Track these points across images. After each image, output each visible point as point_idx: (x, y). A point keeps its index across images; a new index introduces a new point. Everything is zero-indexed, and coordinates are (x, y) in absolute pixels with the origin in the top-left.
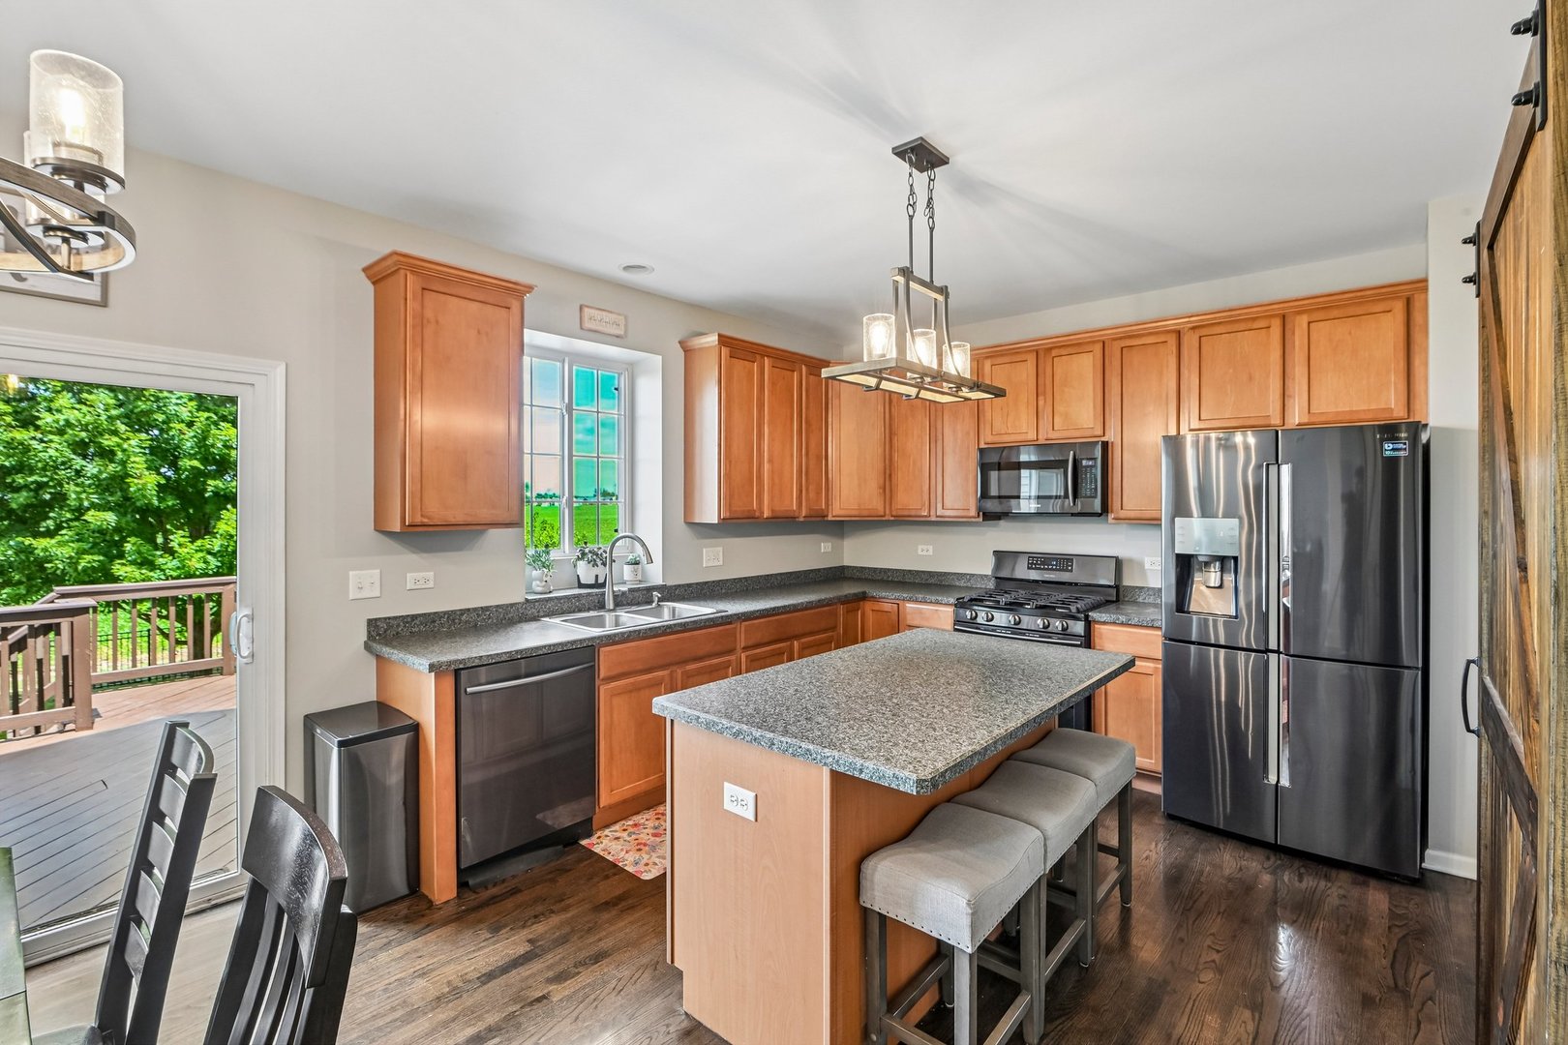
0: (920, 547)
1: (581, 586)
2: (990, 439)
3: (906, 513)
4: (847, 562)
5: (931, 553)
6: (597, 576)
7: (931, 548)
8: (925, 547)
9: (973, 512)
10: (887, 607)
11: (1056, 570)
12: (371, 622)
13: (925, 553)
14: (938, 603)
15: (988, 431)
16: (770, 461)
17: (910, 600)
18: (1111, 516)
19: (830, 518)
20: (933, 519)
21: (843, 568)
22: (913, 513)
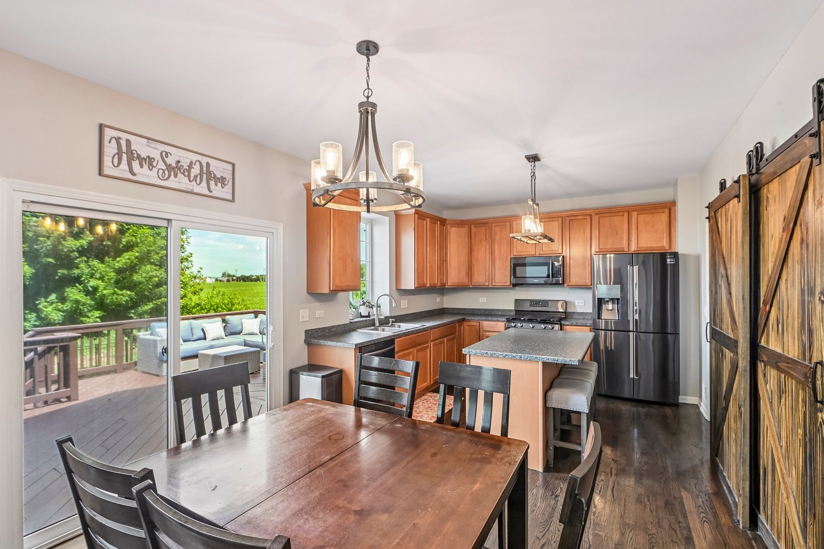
0: (480, 299)
1: (362, 317)
2: (515, 253)
3: (478, 284)
4: (445, 306)
5: (485, 301)
6: (369, 312)
7: (485, 299)
8: (482, 299)
9: (508, 284)
10: (474, 324)
11: (541, 306)
12: (306, 331)
13: (482, 301)
14: (498, 321)
15: (515, 251)
16: (429, 263)
17: (485, 320)
18: (565, 285)
19: (446, 287)
20: (491, 286)
21: (444, 309)
22: (482, 284)
